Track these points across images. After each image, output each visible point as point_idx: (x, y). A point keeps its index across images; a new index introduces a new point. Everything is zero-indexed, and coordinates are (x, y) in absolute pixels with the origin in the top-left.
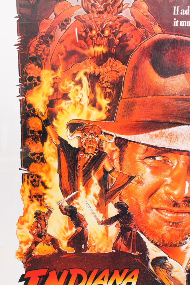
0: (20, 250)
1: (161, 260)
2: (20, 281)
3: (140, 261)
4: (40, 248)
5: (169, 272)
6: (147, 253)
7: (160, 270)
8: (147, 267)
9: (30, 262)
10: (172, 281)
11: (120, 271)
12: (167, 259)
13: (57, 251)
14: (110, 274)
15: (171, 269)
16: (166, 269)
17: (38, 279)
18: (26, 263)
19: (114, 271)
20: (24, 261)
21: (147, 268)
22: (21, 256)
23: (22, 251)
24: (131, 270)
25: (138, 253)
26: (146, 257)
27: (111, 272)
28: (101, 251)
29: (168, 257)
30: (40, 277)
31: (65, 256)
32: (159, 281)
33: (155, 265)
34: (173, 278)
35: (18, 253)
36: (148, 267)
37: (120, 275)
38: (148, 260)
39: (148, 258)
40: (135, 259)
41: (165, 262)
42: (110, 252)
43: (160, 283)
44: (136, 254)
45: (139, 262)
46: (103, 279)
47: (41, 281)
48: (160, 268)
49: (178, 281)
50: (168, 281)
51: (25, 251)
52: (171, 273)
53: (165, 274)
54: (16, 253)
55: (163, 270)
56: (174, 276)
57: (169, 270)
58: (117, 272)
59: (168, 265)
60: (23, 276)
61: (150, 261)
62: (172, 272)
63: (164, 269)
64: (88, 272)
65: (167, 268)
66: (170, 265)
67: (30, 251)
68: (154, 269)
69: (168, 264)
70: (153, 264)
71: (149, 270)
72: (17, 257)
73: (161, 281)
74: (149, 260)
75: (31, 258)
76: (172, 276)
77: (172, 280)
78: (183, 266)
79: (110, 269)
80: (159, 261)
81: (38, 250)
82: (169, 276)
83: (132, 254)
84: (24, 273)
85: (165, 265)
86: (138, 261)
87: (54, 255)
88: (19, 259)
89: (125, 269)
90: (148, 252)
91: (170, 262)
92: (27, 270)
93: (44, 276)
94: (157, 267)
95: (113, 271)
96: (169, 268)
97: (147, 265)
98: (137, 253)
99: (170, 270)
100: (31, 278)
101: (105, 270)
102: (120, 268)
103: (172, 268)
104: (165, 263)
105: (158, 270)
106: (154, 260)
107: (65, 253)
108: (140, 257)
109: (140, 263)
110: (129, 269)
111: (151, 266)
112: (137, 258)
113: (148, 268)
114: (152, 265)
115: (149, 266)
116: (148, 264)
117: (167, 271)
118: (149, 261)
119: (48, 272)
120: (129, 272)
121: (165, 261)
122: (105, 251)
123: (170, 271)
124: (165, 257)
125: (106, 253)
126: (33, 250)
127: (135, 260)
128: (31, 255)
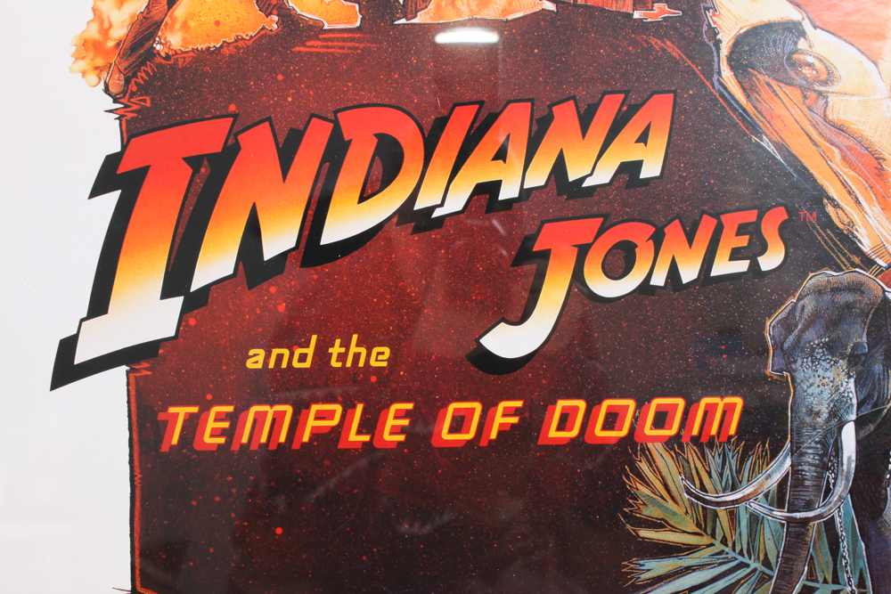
0: (94, 33)
1: (775, 42)
2: (98, 190)
3: (675, 52)
4: (191, 15)
5: (816, 101)
6: (707, 9)
7: (774, 91)
8: (710, 77)
9: (143, 89)
10: (833, 144)
11: (583, 108)
12: (803, 34)
13: (273, 23)
14: (535, 128)
15: (825, 83)
16: (800, 87)
17: (188, 171)
18: (124, 93)
19: (555, 109)
20: (117, 83)
21: (713, 85)
22: (100, 62)
23: (105, 32)
24: (633, 99)
25: (662, 12)
26: (705, 28)
27: (537, 116)
28: (485, 11)
29: (807, 26)
30: (194, 162)
31: (314, 46)
32: (771, 149)
33: (746, 66)
34: (840, 128)
35: (89, 47)
36: (715, 78)
37: (584, 131)
38: (711, 44)
39: (713, 33)
40: (653, 41)
41: (796, 51)
42: (528, 12)
43: (779, 158)
44: (656, 16)
45: (671, 58)
46: (501, 155)
47: (199, 184)
48: (773, 84)
49: (860, 140)
50: (815, 144)
51: (119, 32)
52: (827, 103)
53: (797, 113)
54: (74, 49)
55: (788, 89)
56: (842, 117)
57: (817, 87)
58: (566, 115)
59: (810, 65)
60: (111, 162)
61: (724, 51)
62: (831, 99)
63: (790, 83)
64: (428, 122)
65: (806, 79)
66: (818, 65)
67: (146, 29)
68: (744, 89)
69: (810, 59)
70: (737, 61)
71: (722, 96)
72: (82, 65)
73: (781, 147)
74: (718, 43)
75: (149, 67)
76: (830, 117)
77: (834, 138)
78: (881, 63)
79: (531, 101)
80: (768, 45)
81: (185, 26)
82: (819, 119)
83: (637, 15)
84: (117, 148)
85: (793, 65)
86: (664, 50)
87: (264, 42)
88: (93, 78)
89: (607, 97)
90: (709, 5)
91: (818, 49)
92: (130, 133)
93: (211, 157)
94: (759, 76)
95: (550, 107)
96: (817, 80)
97: (710, 70)
98: (660, 12)
99: (822, 88)
100: (150, 171)
101: (511, 105)
102: (581, 93)
103: (830, 78)
104: (795, 56)
105: (765, 94)
106: (738, 42)
107: (315, 29)
108: (676, 30)
109: (676, 62)
110: (626, 93)
111: (727, 74)
112: (661, 38)
113: (716, 84)
114: (732, 68)
115: (719, 73)
116: (716, 66)
117: (809, 93)
118: (718, 49)
119: (233, 134)
120: (625, 108)
121: (796, 43)
122: (505, 12)
123: (820, 94)
124: (793, 22)
125: (510, 17)
126: (157, 25)
127: (650, 49)
128: (152, 53)
